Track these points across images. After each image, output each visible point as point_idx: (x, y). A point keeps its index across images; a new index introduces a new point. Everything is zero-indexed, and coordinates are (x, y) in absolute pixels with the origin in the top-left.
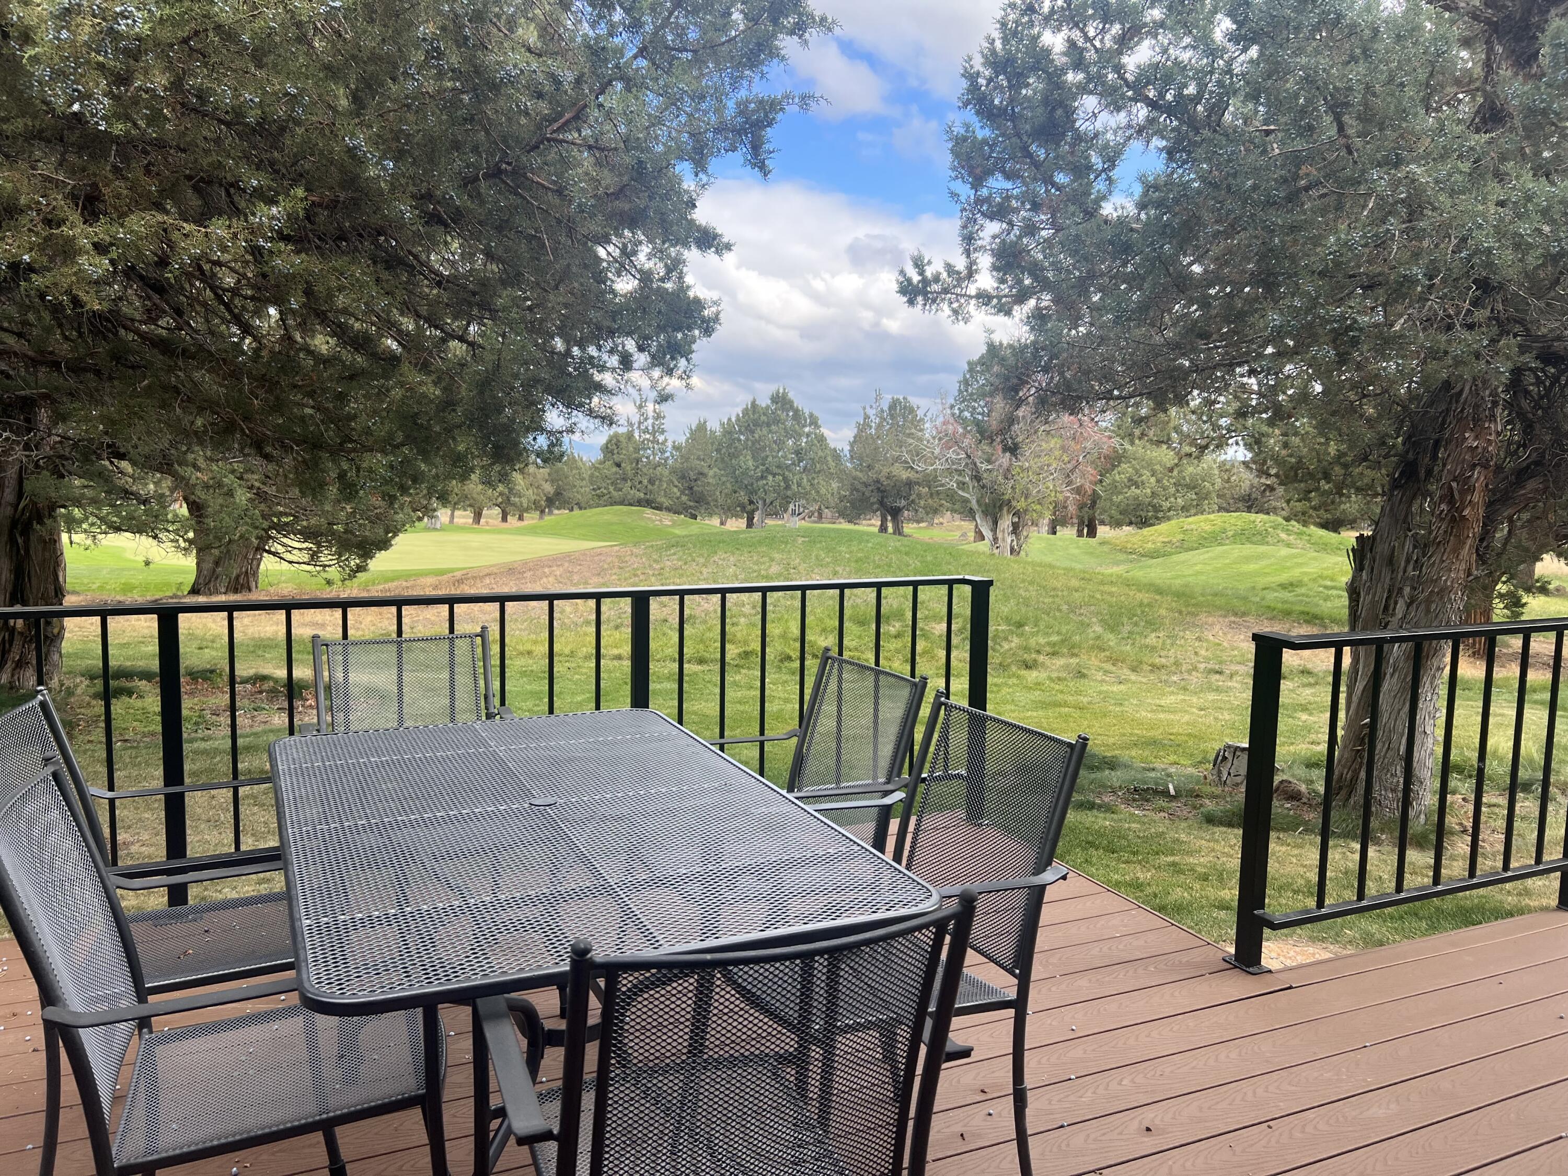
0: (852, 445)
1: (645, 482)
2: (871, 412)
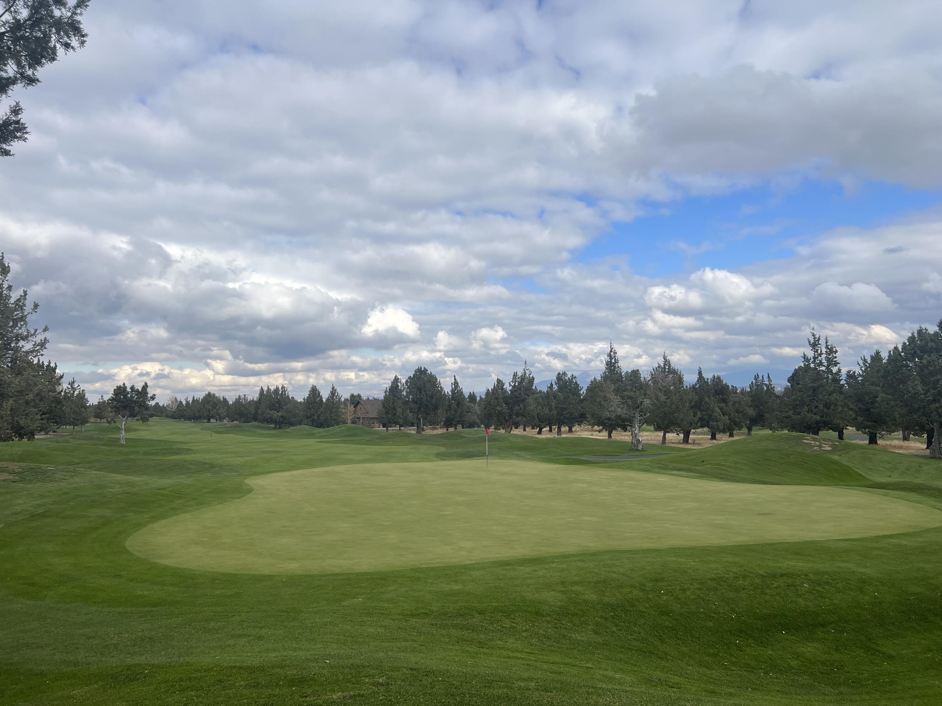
1: (821, 406)
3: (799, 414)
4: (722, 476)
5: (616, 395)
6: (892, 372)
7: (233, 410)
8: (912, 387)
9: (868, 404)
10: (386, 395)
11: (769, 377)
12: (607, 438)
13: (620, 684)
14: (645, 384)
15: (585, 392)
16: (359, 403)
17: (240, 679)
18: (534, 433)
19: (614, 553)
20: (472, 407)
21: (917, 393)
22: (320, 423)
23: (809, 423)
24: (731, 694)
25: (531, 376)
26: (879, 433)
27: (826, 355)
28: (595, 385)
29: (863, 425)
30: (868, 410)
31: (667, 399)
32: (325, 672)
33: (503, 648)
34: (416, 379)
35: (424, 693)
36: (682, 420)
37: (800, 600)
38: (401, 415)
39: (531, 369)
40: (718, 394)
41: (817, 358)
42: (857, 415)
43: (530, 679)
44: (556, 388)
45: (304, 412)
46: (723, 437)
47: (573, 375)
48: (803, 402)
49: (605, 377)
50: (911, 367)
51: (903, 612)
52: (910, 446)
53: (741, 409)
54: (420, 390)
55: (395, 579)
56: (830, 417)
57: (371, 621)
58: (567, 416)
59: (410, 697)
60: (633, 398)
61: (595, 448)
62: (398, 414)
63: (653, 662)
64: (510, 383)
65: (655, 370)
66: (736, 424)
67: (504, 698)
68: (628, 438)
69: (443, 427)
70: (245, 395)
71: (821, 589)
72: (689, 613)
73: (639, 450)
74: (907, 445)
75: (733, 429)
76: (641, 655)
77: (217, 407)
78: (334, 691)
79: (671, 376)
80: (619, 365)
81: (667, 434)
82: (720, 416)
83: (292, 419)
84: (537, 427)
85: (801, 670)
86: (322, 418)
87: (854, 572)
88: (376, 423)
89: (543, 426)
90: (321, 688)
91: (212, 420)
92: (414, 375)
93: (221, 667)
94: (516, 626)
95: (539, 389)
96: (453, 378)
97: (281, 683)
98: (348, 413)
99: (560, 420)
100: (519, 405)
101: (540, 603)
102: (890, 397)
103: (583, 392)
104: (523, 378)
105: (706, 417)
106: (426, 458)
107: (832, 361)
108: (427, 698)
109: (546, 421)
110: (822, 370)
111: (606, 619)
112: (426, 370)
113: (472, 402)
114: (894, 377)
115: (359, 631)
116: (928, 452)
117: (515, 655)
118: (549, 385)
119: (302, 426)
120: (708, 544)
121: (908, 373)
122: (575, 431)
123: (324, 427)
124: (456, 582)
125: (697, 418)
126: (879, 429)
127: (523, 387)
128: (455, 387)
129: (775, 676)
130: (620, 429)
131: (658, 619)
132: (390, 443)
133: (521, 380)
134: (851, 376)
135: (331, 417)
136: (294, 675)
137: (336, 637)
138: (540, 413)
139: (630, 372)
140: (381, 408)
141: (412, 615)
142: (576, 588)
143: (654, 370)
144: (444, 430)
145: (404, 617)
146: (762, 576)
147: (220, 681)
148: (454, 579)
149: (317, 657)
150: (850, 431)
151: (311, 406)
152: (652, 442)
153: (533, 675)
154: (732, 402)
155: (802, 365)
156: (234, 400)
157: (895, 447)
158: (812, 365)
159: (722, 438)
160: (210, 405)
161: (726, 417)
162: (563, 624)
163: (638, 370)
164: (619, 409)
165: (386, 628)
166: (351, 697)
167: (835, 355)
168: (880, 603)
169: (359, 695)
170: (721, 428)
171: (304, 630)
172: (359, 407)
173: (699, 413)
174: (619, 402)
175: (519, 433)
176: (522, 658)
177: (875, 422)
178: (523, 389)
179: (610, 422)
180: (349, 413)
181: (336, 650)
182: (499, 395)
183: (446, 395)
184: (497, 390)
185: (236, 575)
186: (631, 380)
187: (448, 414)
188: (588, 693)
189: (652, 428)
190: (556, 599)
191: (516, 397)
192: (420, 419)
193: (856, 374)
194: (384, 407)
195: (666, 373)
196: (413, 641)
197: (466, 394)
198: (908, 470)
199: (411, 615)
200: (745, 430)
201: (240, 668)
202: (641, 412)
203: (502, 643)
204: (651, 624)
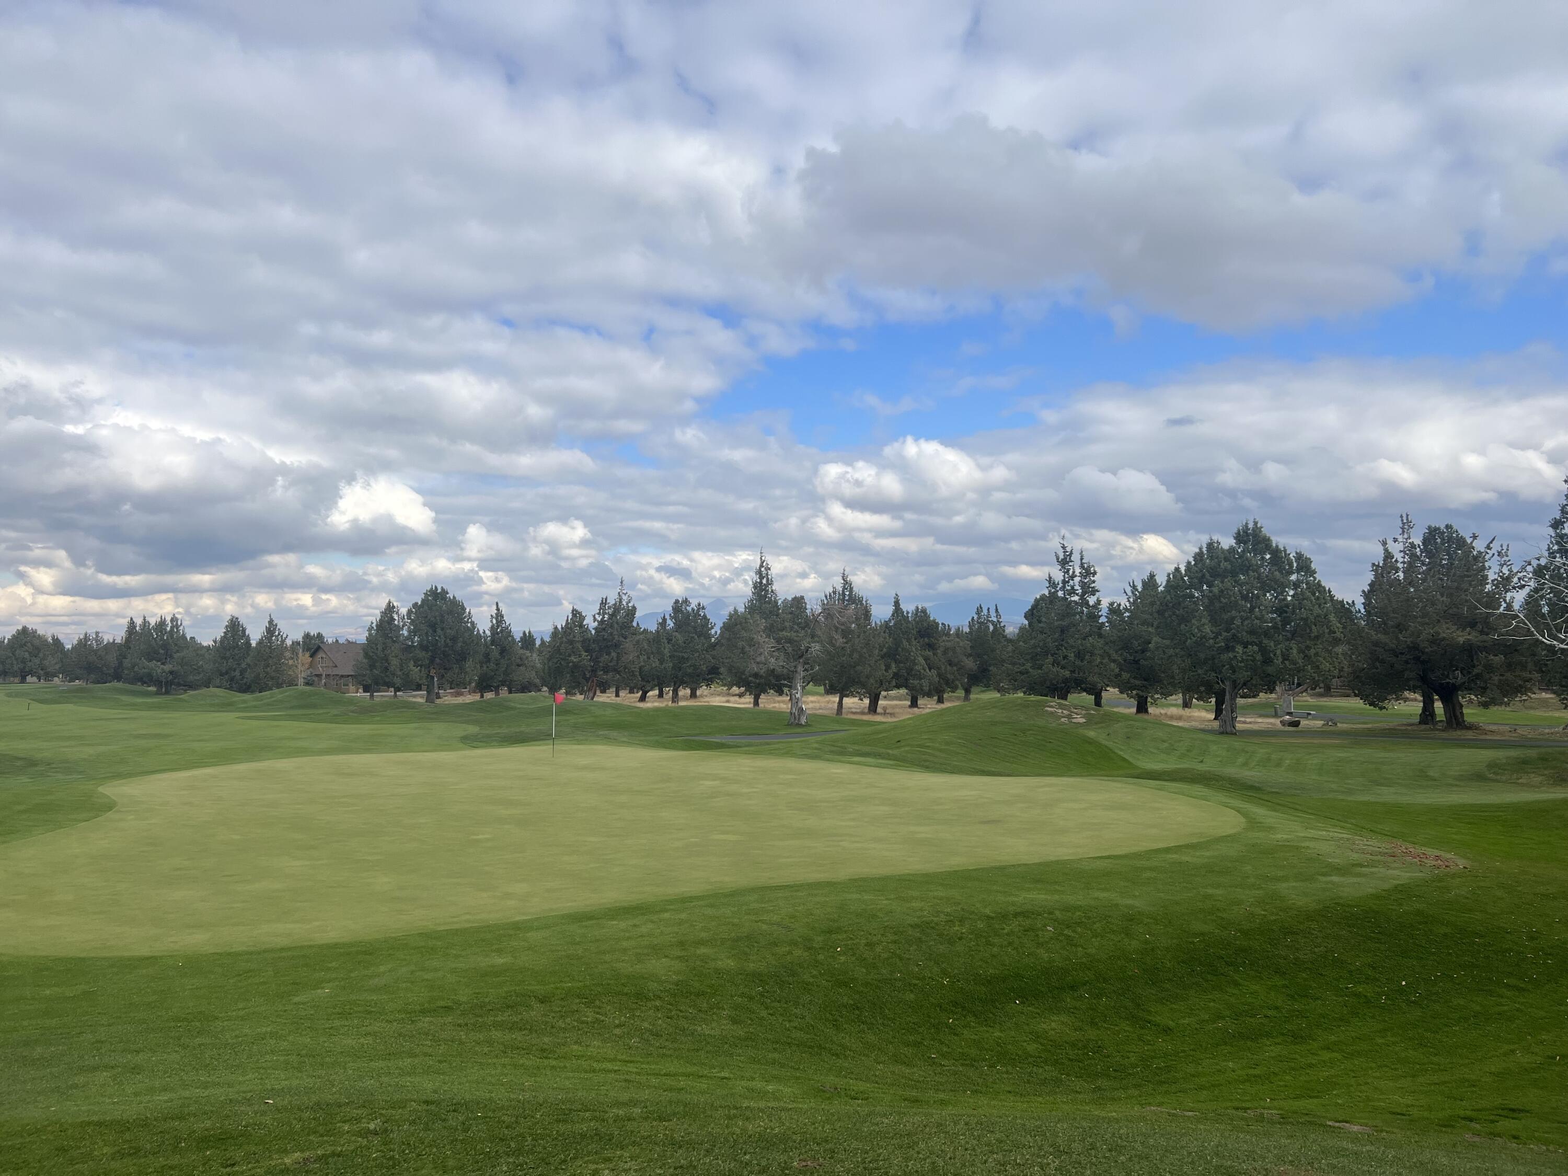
0: (1367, 595)
1: (1072, 656)
2: (1396, 549)
3: (1040, 667)
4: (927, 764)
5: (768, 636)
6: (1171, 605)
7: (74, 659)
8: (1198, 628)
9: (1136, 652)
10: (370, 635)
11: (997, 610)
12: (752, 705)
13: (776, 1099)
14: (813, 619)
15: (719, 632)
16: (318, 648)
17: (101, 1144)
18: (633, 700)
19: (763, 891)
20: (527, 658)
21: (1204, 637)
22: (245, 684)
23: (1054, 682)
24: (943, 1102)
25: (630, 605)
26: (1152, 697)
27: (1080, 578)
28: (735, 620)
29: (1129, 685)
30: (1136, 662)
31: (846, 643)
32: (267, 1119)
33: (583, 1056)
34: (426, 607)
35: (452, 1141)
36: (868, 677)
37: (1041, 952)
38: (398, 670)
39: (630, 593)
40: (922, 636)
41: (1068, 582)
42: (1121, 670)
43: (633, 1103)
44: (672, 625)
45: (214, 664)
46: (927, 703)
47: (699, 605)
48: (1046, 649)
49: (752, 608)
50: (1197, 598)
51: (1183, 962)
52: (1193, 716)
53: (956, 660)
54: (433, 626)
55: (390, 952)
56: (1084, 673)
57: (349, 1026)
58: (689, 671)
59: (427, 1149)
60: (796, 641)
61: (734, 723)
62: (392, 668)
63: (824, 1061)
64: (594, 616)
65: (830, 597)
66: (947, 683)
67: (592, 1138)
68: (785, 706)
69: (475, 692)
70: (97, 633)
71: (1070, 933)
72: (879, 981)
73: (801, 724)
74: (1188, 714)
75: (943, 691)
76: (804, 1052)
77: (41, 655)
78: (286, 1152)
79: (853, 606)
80: (774, 588)
81: (844, 699)
82: (925, 670)
83: (191, 678)
84: (638, 689)
85: (1042, 1057)
86: (249, 676)
87: (1117, 905)
88: (350, 685)
89: (649, 688)
90: (261, 1147)
91: (29, 678)
92: (423, 601)
93: (61, 1125)
94: (603, 1018)
95: (643, 627)
96: (495, 607)
97: (183, 1144)
98: (299, 666)
99: (676, 677)
100: (608, 654)
101: (643, 978)
102: (1167, 642)
103: (716, 632)
104: (617, 608)
105: (904, 672)
106: (443, 745)
107: (1089, 587)
108: (458, 1147)
109: (653, 680)
110: (1074, 601)
111: (751, 998)
112: (444, 592)
113: (527, 649)
114: (1174, 613)
115: (326, 1045)
116: (1216, 724)
117: (604, 1066)
118: (661, 621)
119: (212, 689)
120: (907, 871)
121: (1192, 606)
122: (701, 696)
123: (253, 692)
124: (500, 951)
125: (890, 674)
126: (1150, 691)
127: (617, 623)
128: (497, 623)
129: (1004, 1069)
130: (772, 691)
131: (832, 994)
132: (378, 718)
133: (614, 612)
134: (1114, 610)
135: (267, 673)
136: (206, 1130)
137: (282, 1058)
138: (644, 666)
139: (790, 599)
140: (361, 657)
141: (423, 1012)
142: (702, 950)
143: (826, 597)
144: (477, 697)
145: (408, 1016)
146: (988, 917)
147: (62, 1150)
148: (497, 946)
149: (249, 1095)
150: (1111, 693)
151: (228, 654)
152: (821, 711)
153: (637, 1096)
154: (942, 649)
155: (1047, 593)
156: (75, 642)
157: (1172, 717)
158: (1060, 594)
159: (926, 705)
160: (27, 651)
161: (934, 672)
162: (681, 1011)
163: (802, 598)
164: (773, 660)
165: (376, 1036)
166: (319, 1159)
167: (1092, 578)
168: (1153, 950)
169: (333, 1154)
170: (926, 689)
171: (222, 1050)
172: (320, 656)
173: (893, 666)
174: (772, 647)
175: (608, 700)
176: (615, 1071)
177: (1145, 680)
178: (616, 626)
179: (757, 681)
180: (301, 665)
181: (285, 1080)
182: (574, 637)
183: (481, 636)
184: (571, 629)
185: (83, 960)
186: (791, 613)
187: (485, 668)
188: (729, 1118)
189: (821, 689)
190: (670, 971)
191: (604, 640)
192: (433, 678)
193: (1121, 608)
194: (366, 655)
195: (846, 602)
196: (426, 1055)
197: (518, 636)
198: (1188, 751)
199: (420, 1012)
200: (961, 693)
201: (100, 1124)
202: (805, 663)
203: (580, 1048)
204: (820, 1002)
